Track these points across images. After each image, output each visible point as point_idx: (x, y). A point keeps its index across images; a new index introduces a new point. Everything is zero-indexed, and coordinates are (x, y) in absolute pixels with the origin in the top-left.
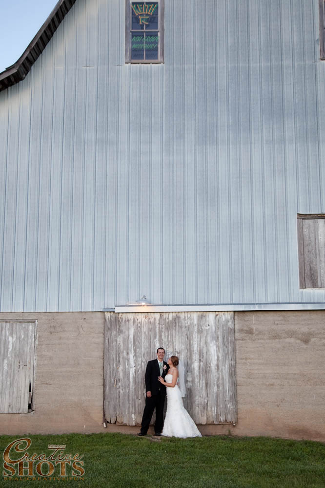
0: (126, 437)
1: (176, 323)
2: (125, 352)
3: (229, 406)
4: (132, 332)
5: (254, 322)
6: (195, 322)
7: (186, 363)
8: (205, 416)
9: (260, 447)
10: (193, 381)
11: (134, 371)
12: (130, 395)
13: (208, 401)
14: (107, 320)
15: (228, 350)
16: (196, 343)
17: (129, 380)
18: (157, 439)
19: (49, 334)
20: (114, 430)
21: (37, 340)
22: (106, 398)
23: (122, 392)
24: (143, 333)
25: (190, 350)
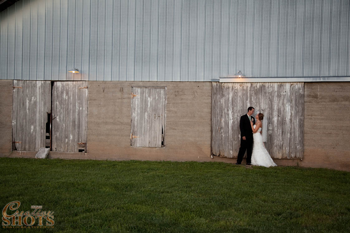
0: (229, 165)
1: (262, 90)
2: (226, 109)
3: (298, 147)
4: (231, 95)
5: (318, 90)
6: (276, 89)
7: (269, 117)
8: (281, 153)
9: (323, 175)
10: (273, 130)
11: (232, 122)
12: (229, 138)
13: (283, 143)
14: (214, 88)
15: (299, 109)
16: (276, 104)
17: (228, 128)
18: (248, 167)
19: (174, 96)
20: (219, 160)
21: (166, 100)
22: (213, 139)
23: (223, 135)
24: (238, 97)
25: (271, 108)
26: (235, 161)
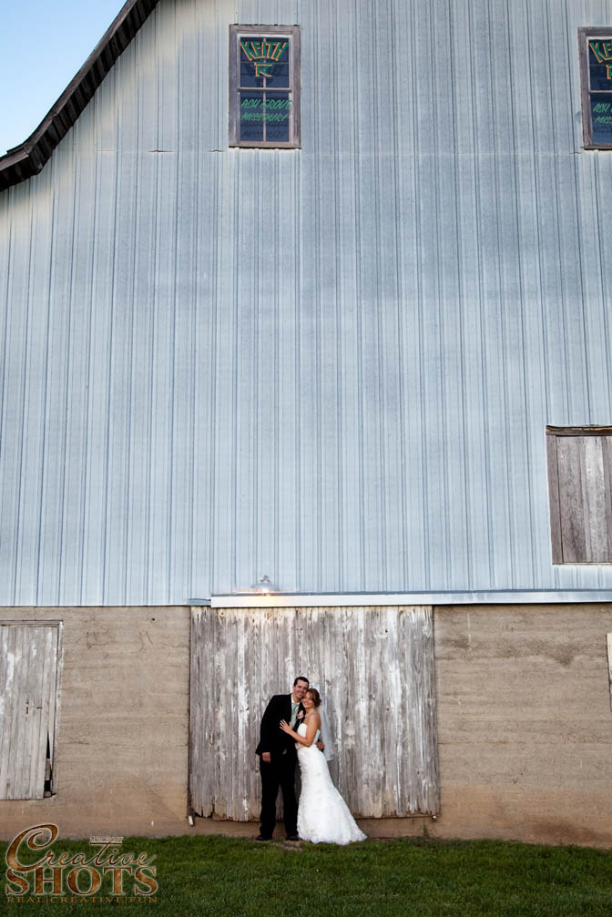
0: (236, 843)
1: (324, 627)
2: (229, 681)
3: (424, 782)
4: (242, 644)
5: (469, 625)
6: (361, 625)
7: (345, 702)
8: (380, 801)
9: (491, 860)
10: (357, 736)
11: (246, 717)
12: (240, 764)
13: (385, 773)
14: (196, 622)
15: (422, 678)
16: (363, 664)
17: (237, 734)
18: (292, 846)
19: (85, 647)
20: (209, 830)
21: (62, 659)
22: (193, 768)
23: (223, 757)
24: (263, 647)
25: (351, 677)
26: (255, 831)
